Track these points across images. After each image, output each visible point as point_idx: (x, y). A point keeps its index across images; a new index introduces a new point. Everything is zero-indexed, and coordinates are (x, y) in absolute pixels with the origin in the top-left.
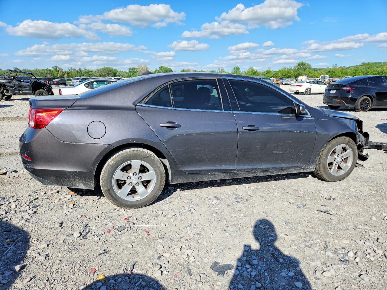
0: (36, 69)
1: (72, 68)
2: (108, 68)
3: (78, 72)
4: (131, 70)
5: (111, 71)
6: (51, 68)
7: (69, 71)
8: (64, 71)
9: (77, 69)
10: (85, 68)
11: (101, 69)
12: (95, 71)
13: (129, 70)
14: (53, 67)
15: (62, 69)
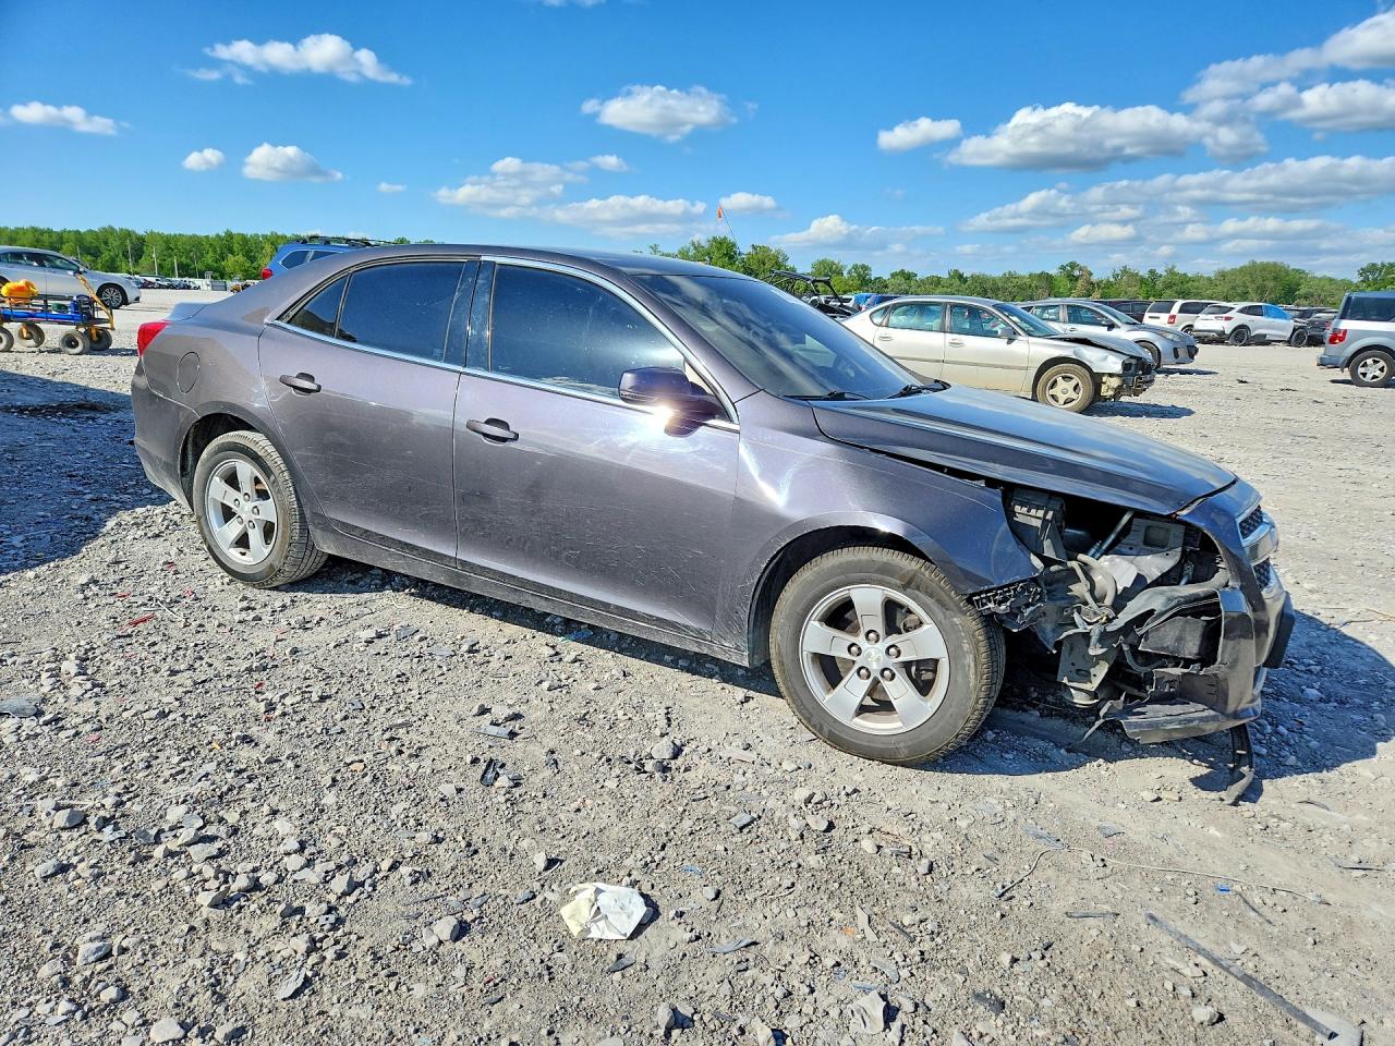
0: (1010, 273)
1: (1125, 267)
2: (1264, 267)
3: (1142, 281)
4: (1372, 273)
5: (1275, 278)
6: (1054, 271)
7: (1112, 279)
8: (1094, 279)
9: (1144, 273)
10: (1173, 267)
11: (1234, 271)
12: (1209, 279)
13: (1363, 272)
14: (1063, 268)
15: (1091, 274)
